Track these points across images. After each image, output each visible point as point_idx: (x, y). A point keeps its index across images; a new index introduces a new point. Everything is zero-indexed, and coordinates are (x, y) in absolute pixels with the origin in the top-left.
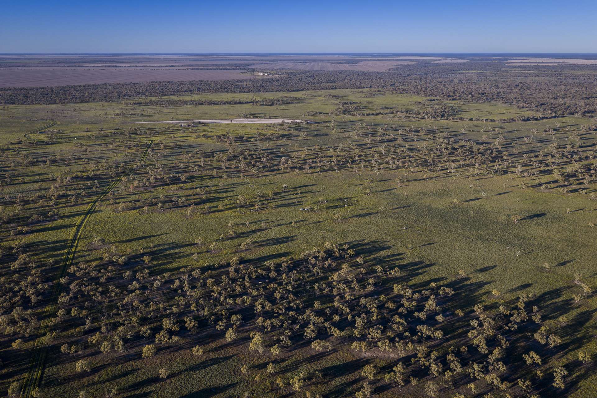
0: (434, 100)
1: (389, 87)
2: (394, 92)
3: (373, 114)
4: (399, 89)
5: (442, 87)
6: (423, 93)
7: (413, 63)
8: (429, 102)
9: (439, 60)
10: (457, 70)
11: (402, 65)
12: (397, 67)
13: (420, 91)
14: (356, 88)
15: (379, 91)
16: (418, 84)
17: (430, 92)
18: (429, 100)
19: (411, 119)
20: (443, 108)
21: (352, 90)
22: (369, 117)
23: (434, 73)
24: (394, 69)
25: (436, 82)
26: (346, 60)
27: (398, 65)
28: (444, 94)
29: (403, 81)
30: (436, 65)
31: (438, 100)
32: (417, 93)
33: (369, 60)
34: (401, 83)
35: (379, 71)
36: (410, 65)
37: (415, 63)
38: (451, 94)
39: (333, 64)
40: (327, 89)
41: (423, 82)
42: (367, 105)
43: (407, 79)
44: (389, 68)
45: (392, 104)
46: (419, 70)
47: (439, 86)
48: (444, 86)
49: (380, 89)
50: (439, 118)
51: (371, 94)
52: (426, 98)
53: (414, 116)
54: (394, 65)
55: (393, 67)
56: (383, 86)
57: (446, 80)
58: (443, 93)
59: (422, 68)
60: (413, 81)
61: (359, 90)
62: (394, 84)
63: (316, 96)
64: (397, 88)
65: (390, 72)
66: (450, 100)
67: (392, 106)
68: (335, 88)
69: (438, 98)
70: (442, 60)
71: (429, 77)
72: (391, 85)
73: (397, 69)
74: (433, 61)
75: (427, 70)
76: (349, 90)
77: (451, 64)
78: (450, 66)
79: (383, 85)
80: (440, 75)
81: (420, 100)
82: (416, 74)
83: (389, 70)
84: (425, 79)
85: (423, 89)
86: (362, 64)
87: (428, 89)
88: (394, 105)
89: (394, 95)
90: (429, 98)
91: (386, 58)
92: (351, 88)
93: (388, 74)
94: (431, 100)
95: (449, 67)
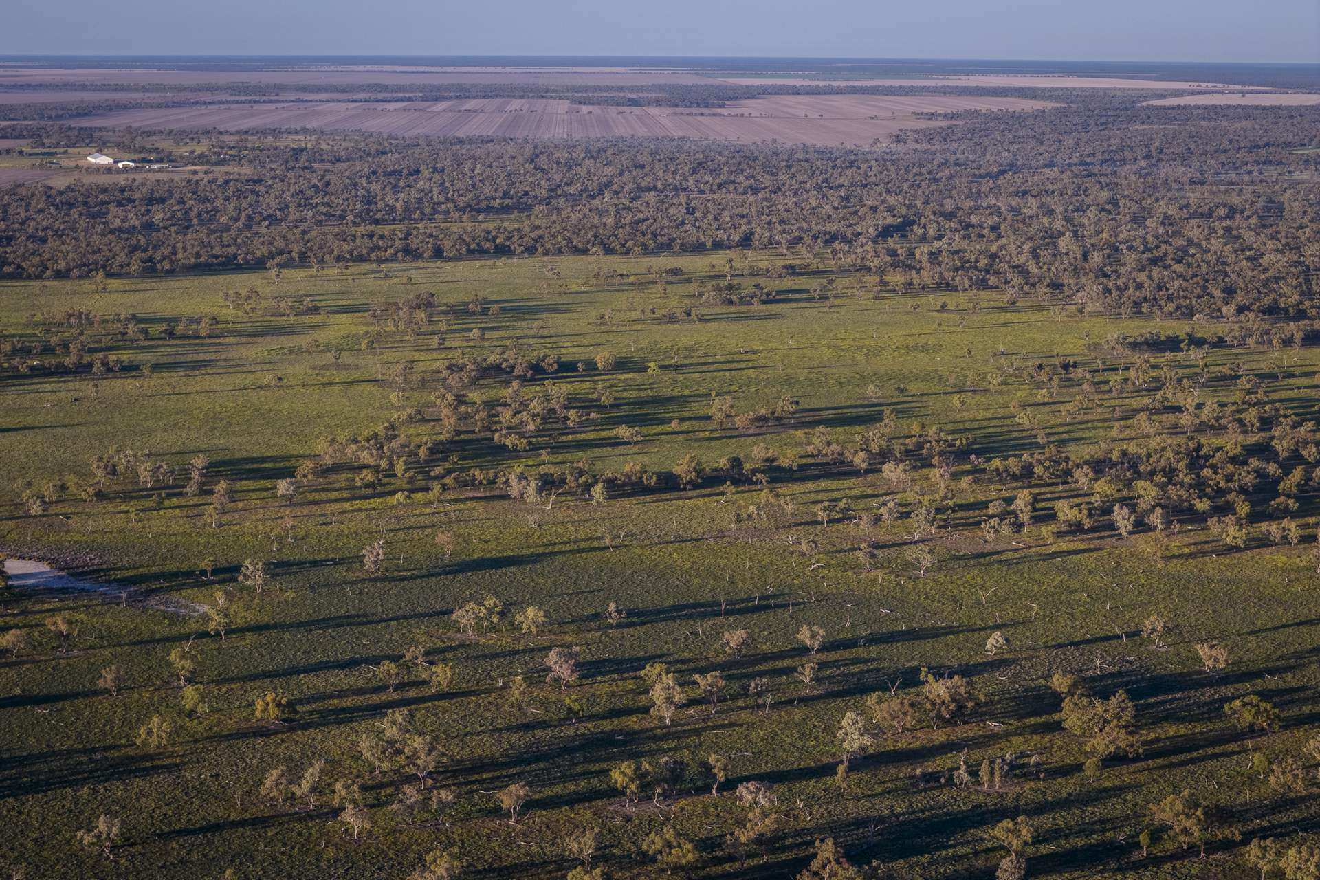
0: (1173, 344)
1: (866, 251)
2: (896, 278)
3: (669, 484)
4: (934, 256)
5: (1215, 244)
6: (1092, 287)
7: (1038, 105)
8: (1139, 358)
9: (1181, 93)
10: (1288, 144)
11: (976, 114)
12: (944, 124)
13: (1076, 271)
14: (647, 251)
15: (792, 271)
16: (1059, 224)
17: (1142, 277)
18: (1135, 346)
19: (991, 535)
20: (1251, 415)
21: (617, 263)
22: (633, 507)
23: (1155, 157)
24: (929, 136)
25: (1173, 210)
26: (671, 89)
27: (953, 117)
28: (1240, 298)
29: (968, 204)
30: (1167, 115)
31: (1198, 342)
32: (1056, 286)
33: (795, 91)
34: (950, 216)
35: (832, 143)
36: (1017, 117)
37: (1050, 105)
38: (1290, 295)
39: (585, 109)
40: (438, 254)
41: (1092, 213)
42: (667, 385)
43: (996, 190)
44: (895, 127)
45: (863, 380)
46: (1069, 141)
47: (1195, 234)
48: (1230, 235)
49: (805, 256)
50: (1230, 531)
51: (729, 292)
52: (1112, 332)
53: (1023, 500)
54: (931, 116)
55: (923, 125)
56: (832, 238)
57: (1235, 200)
58: (1230, 291)
59: (1086, 128)
60: (1031, 206)
61: (664, 262)
62: (903, 228)
63: (315, 310)
64: (921, 253)
65: (901, 148)
66: (1288, 342)
67: (845, 398)
68: (502, 251)
69: (1204, 327)
70: (1192, 93)
71: (1128, 179)
72: (886, 233)
73: (945, 135)
74: (1146, 97)
75: (1115, 143)
76: (596, 261)
77: (1248, 113)
78: (1244, 124)
79: (832, 227)
80: (1193, 172)
81: (1072, 346)
82: (1051, 165)
83: (899, 139)
84: (1104, 195)
85: (1096, 258)
86: (753, 107)
87: (1130, 258)
88: (871, 391)
89: (889, 302)
90: (1137, 328)
91: (896, 83)
92: (609, 251)
93: (884, 161)
94: (1156, 345)
95: (1238, 125)
